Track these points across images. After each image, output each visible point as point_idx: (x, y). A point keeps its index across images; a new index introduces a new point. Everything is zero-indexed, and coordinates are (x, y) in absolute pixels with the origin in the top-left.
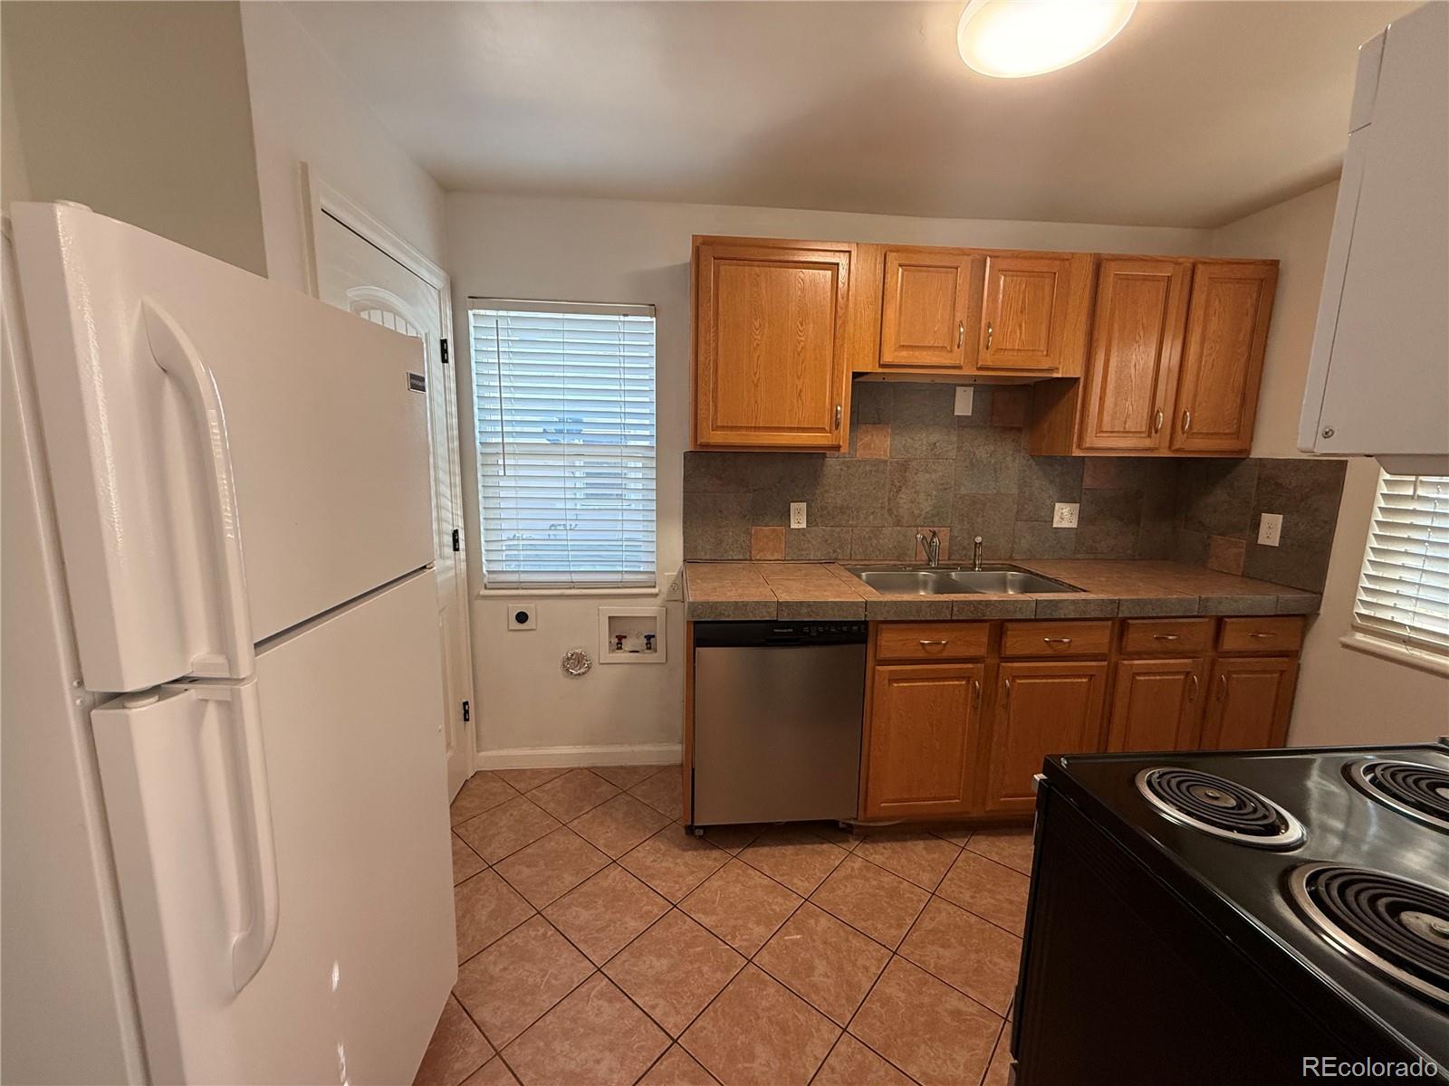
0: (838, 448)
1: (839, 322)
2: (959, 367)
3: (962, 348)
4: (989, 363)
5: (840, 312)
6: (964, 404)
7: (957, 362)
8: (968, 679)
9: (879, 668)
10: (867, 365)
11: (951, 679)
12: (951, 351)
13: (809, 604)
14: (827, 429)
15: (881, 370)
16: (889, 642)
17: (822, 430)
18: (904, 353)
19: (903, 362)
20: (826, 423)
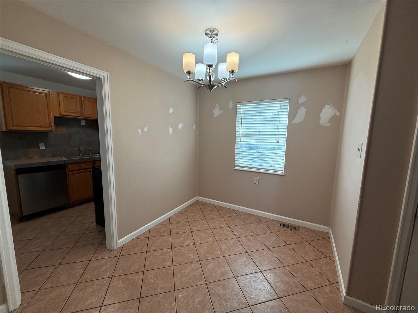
0: (52, 131)
1: (48, 105)
2: (80, 117)
3: (80, 113)
4: (86, 116)
5: (48, 103)
6: (83, 123)
7: (79, 116)
8: (89, 172)
9: (69, 173)
10: (57, 114)
11: (85, 172)
12: (77, 113)
13: (50, 162)
14: (49, 127)
15: (61, 116)
16: (71, 167)
17: (48, 127)
18: (66, 113)
19: (66, 115)
20: (48, 125)
